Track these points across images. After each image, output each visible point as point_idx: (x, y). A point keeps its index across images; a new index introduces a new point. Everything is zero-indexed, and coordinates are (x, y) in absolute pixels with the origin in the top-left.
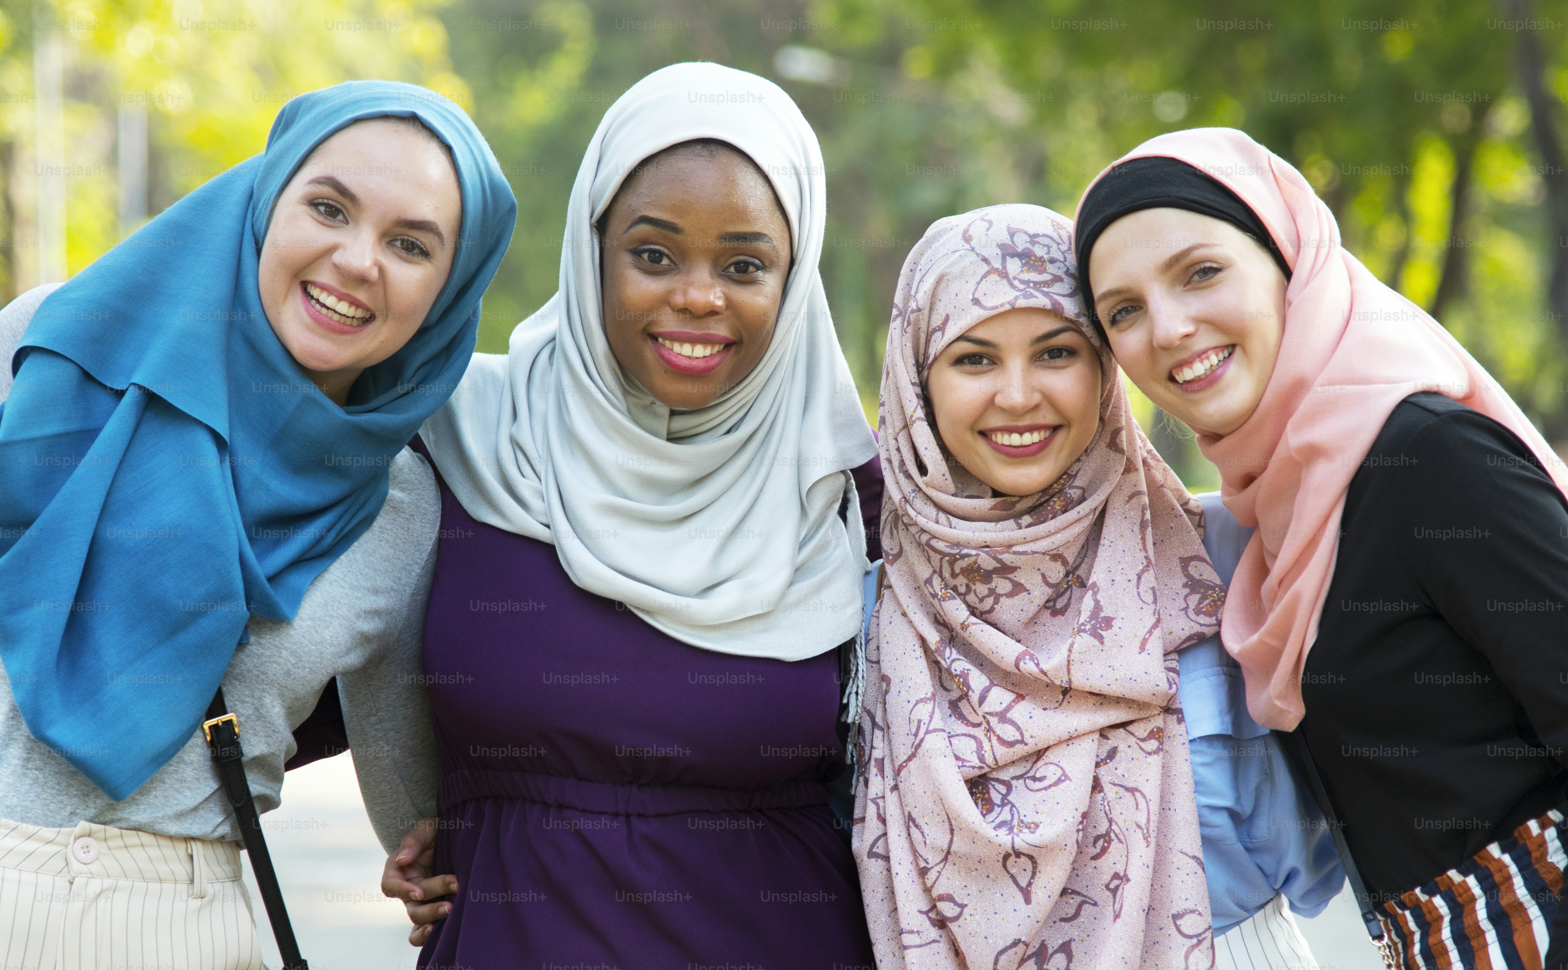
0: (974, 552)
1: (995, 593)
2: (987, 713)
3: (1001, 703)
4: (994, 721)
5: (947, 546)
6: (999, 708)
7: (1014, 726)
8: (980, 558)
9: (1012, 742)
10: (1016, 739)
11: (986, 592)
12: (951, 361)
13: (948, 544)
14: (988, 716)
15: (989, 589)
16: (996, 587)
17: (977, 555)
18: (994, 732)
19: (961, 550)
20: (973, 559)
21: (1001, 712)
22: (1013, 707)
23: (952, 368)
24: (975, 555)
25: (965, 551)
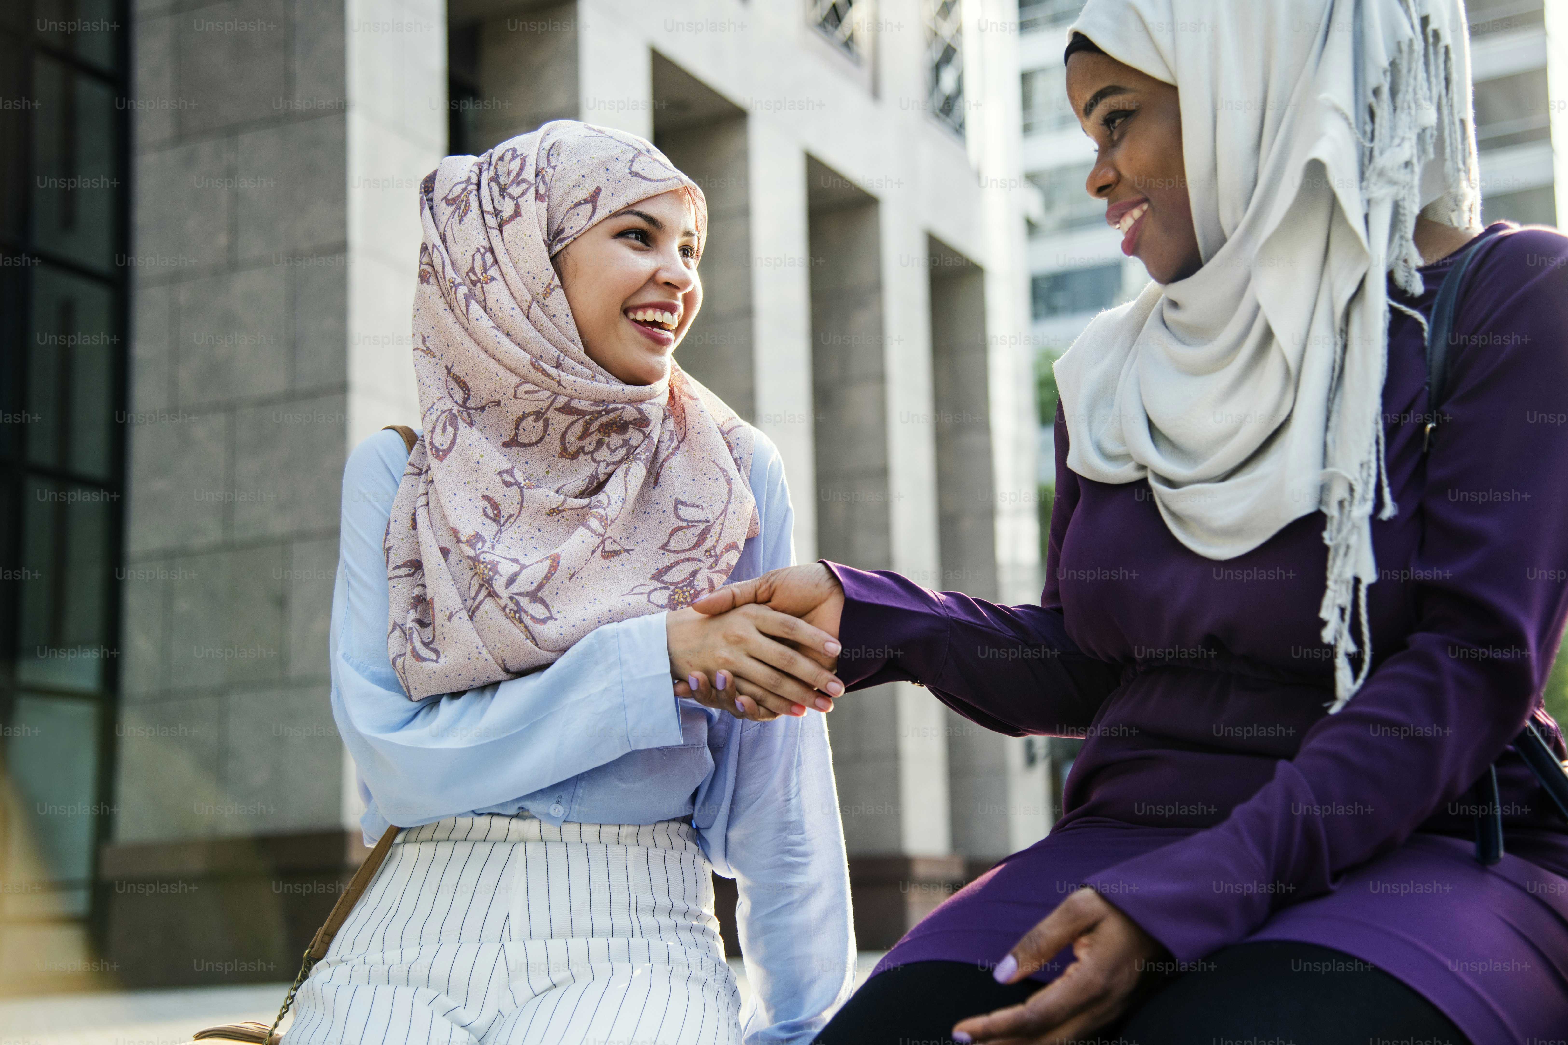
0: (620, 406)
1: (629, 444)
2: (516, 594)
3: (532, 583)
4: (524, 602)
5: (592, 405)
6: (530, 589)
7: (543, 604)
8: (626, 410)
9: (543, 620)
10: (546, 616)
11: (620, 443)
12: (614, 234)
13: (592, 402)
14: (517, 597)
15: (623, 440)
16: (630, 439)
17: (623, 408)
18: (526, 612)
19: (607, 406)
20: (618, 413)
21: (533, 592)
22: (544, 585)
23: (614, 240)
24: (621, 409)
25: (611, 406)
